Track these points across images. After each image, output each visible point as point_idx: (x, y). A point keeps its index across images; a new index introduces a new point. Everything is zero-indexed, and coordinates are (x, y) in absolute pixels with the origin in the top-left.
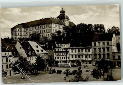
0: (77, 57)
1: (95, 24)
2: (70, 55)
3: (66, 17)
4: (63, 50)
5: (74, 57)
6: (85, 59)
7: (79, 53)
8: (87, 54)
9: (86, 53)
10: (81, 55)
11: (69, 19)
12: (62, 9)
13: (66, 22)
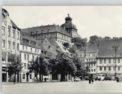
0: (107, 69)
1: (114, 37)
2: (98, 67)
3: (74, 26)
4: (91, 61)
5: (103, 69)
6: (118, 72)
7: (110, 64)
8: (120, 65)
9: (119, 63)
10: (112, 66)
11: (77, 30)
12: (68, 15)
13: (73, 34)
